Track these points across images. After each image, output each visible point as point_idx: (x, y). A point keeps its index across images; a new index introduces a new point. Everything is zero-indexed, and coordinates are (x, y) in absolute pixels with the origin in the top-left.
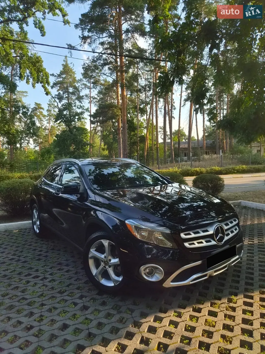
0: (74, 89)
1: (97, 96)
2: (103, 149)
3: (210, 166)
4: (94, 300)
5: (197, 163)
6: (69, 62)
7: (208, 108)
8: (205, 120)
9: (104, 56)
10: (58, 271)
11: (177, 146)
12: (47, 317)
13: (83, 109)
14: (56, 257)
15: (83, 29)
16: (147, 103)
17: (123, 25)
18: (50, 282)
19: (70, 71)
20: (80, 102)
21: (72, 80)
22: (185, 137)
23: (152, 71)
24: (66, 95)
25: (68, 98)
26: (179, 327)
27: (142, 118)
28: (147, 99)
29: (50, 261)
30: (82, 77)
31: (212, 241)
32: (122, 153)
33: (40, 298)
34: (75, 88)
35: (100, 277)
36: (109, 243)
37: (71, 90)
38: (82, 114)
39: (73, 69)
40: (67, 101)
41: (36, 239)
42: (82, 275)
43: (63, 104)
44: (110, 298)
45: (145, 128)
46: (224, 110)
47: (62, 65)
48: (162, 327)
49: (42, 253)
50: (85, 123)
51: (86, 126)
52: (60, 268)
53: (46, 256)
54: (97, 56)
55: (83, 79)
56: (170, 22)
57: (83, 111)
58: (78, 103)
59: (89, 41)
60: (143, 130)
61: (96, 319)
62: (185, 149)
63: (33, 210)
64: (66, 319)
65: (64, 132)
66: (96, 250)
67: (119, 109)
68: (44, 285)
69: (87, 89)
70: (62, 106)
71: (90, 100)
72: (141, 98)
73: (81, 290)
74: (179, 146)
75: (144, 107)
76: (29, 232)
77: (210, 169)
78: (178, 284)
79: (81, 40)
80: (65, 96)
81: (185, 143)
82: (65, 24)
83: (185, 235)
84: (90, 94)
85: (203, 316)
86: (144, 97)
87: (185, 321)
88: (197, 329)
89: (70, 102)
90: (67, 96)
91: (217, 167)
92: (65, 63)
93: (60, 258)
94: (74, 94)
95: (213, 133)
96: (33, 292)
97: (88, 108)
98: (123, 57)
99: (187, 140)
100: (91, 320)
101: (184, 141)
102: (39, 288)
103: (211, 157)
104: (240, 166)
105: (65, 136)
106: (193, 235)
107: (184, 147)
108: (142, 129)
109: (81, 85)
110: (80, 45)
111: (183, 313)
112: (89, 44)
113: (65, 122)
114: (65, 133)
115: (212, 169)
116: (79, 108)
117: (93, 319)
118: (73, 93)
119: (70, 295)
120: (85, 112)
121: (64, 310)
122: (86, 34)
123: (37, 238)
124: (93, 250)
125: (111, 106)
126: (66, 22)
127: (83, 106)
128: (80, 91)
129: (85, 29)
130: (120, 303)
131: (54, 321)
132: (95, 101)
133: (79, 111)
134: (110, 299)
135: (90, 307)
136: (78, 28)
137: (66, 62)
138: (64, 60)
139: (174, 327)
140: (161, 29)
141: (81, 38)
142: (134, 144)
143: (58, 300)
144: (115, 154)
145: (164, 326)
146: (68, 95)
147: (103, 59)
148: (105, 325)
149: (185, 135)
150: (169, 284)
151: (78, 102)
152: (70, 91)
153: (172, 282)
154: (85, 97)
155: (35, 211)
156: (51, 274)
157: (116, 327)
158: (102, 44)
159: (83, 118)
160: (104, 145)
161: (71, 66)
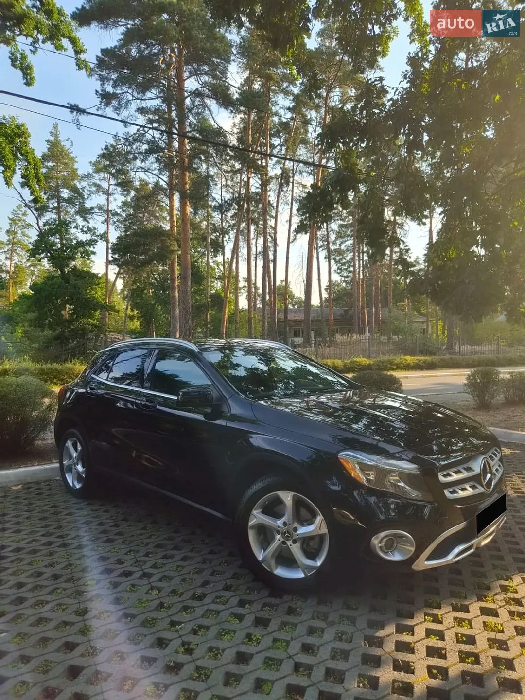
0: (73, 192)
1: (120, 210)
2: (131, 318)
3: (351, 355)
4: (271, 606)
5: (327, 350)
6: (62, 138)
7: (336, 248)
8: (332, 270)
9: (148, 136)
10: (165, 561)
11: (282, 316)
12: (198, 645)
13: (94, 234)
14: (142, 534)
15: (103, 79)
16: (224, 232)
17: (186, 82)
18: (160, 580)
19: (65, 155)
20: (85, 220)
21: (68, 174)
22: (292, 300)
23: (235, 172)
24: (53, 203)
25: (58, 210)
26: (446, 637)
27: (214, 259)
28: (224, 224)
29: (135, 543)
30: (91, 172)
31: (477, 485)
32: (178, 327)
33: (161, 611)
34: (75, 190)
35: (273, 563)
36: (294, 496)
37: (65, 193)
38: (92, 245)
39: (72, 153)
40: (54, 216)
41: (74, 502)
42: (220, 565)
43: (47, 222)
44: (297, 600)
45: (217, 279)
46: (365, 254)
47: (47, 141)
48: (419, 641)
49: (106, 527)
50: (90, 263)
51: (93, 268)
52: (165, 553)
53: (120, 534)
54: (135, 134)
55: (94, 174)
56: (273, 87)
57: (94, 237)
58: (80, 221)
59: (114, 103)
60: (214, 282)
61: (295, 639)
62: (297, 322)
63: (66, 442)
64: (237, 645)
65: (49, 278)
66: (263, 512)
67: (175, 240)
68: (152, 588)
69: (100, 194)
70: (44, 225)
71: (108, 216)
72: (212, 222)
73: (234, 591)
74: (286, 317)
75: (218, 239)
76: (50, 489)
77: (351, 362)
78: (436, 564)
79: (100, 99)
80: (51, 206)
81: (295, 311)
82: (79, 68)
83: (445, 476)
84: (108, 206)
85: (475, 617)
86: (219, 220)
87: (451, 628)
88: (477, 638)
89: (62, 217)
90: (56, 205)
91: (363, 357)
92: (52, 138)
93: (154, 535)
94: (73, 204)
95: (344, 295)
96: (140, 601)
97: (104, 234)
98: (186, 141)
99: (296, 307)
100: (288, 643)
101: (291, 308)
102: (147, 593)
103: (349, 339)
104: (402, 357)
105: (53, 288)
106: (455, 477)
107: (293, 319)
108: (212, 280)
109: (89, 185)
110: (96, 107)
111: (441, 615)
112: (115, 110)
113: (52, 259)
114: (54, 281)
115: (355, 362)
116: (86, 233)
117: (289, 639)
118: (70, 201)
119: (218, 600)
120: (97, 241)
121: (224, 630)
122: (109, 89)
123: (74, 499)
124: (257, 511)
125: (158, 233)
126: (81, 65)
127: (95, 229)
128: (86, 197)
129: (109, 79)
130: (323, 609)
131: (214, 650)
132: (115, 220)
133: (84, 237)
134: (299, 603)
135: (271, 619)
136: (92, 75)
137: (56, 136)
138: (51, 132)
139: (437, 640)
140: (261, 99)
141: (101, 94)
142: (200, 309)
143: (200, 611)
144: (156, 327)
145: (421, 640)
146: (59, 204)
147: (147, 141)
148: (319, 647)
149: (294, 297)
150: (424, 564)
151: (81, 219)
152: (62, 195)
153: (428, 559)
154: (96, 210)
155: (69, 444)
156: (154, 566)
157: (340, 650)
158: (142, 111)
159: (94, 253)
160: (132, 310)
161: (66, 145)
